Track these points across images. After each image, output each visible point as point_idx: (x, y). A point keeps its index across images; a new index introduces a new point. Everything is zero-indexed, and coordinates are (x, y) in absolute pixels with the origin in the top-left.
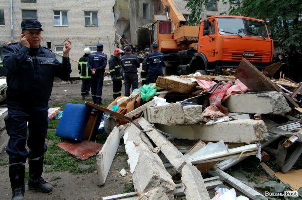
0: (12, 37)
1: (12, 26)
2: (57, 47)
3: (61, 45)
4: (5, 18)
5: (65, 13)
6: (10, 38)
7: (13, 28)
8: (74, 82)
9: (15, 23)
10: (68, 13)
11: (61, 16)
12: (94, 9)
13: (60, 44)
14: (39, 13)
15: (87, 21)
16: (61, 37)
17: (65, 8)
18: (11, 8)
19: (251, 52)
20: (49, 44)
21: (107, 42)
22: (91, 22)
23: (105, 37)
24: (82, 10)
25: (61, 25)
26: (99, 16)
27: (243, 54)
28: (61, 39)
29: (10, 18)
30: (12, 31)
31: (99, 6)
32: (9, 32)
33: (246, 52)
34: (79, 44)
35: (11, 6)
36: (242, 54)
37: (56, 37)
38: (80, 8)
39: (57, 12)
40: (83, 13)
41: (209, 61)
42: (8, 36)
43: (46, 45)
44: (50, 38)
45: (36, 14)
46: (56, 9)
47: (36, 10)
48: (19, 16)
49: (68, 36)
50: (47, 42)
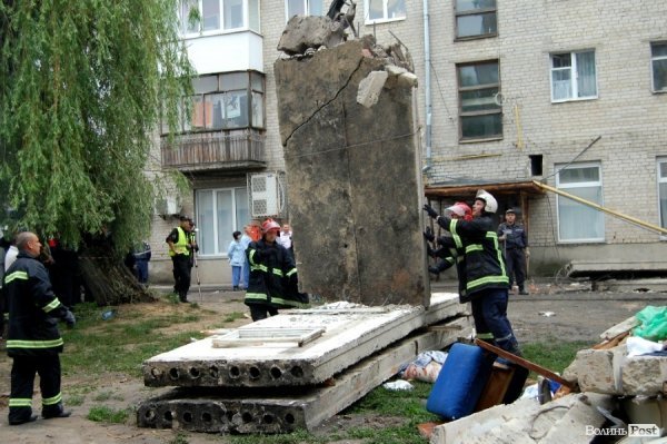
1: (429, 115)
2: (561, 167)
3: (573, 163)
5: (587, 56)
7: (432, 120)
8: (601, 285)
9: (437, 105)
10: (597, 57)
11: (573, 67)
13: (570, 160)
14: (505, 68)
15: (661, 74)
16: (573, 135)
17: (585, 42)
18: (427, 64)
20: (537, 162)
24: (643, 41)
25: (575, 98)
28: (574, 143)
30: (430, 131)
34: (634, 156)
35: (427, 58)
37: (559, 136)
38: (634, 35)
39: (561, 59)
40: (647, 49)
43: (526, 164)
44: (538, 141)
45: (497, 70)
46: (557, 48)
47: (495, 62)
48: (449, 85)
49: (595, 132)
50: (531, 157)
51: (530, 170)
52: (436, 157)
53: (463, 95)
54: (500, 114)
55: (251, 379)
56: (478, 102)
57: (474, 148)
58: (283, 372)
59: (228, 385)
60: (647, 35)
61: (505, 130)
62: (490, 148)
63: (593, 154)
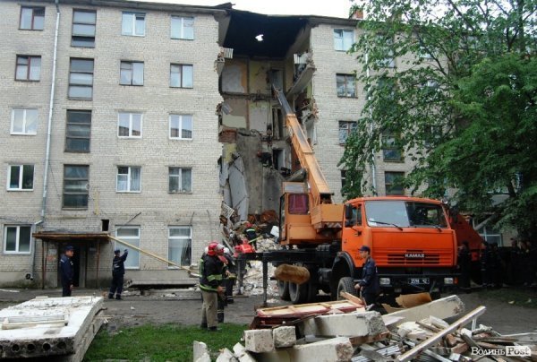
0: (43, 211)
1: (45, 192)
2: (118, 227)
3: (126, 225)
4: (35, 178)
5: (136, 170)
6: (40, 211)
7: (47, 194)
8: (146, 292)
9: (51, 186)
10: (142, 171)
11: (129, 175)
12: (187, 164)
13: (125, 223)
14: (92, 170)
15: (173, 184)
16: (127, 211)
17: (136, 162)
18: (47, 162)
19: (420, 251)
20: (106, 224)
21: (207, 220)
22: (180, 186)
23: (203, 211)
24: (165, 166)
25: (129, 191)
26: (194, 176)
27: (407, 256)
28: (127, 215)
29: (43, 177)
30: (45, 201)
31: (194, 159)
32: (40, 200)
33: (409, 251)
34: (157, 224)
35: (47, 158)
36: (404, 255)
37: (119, 210)
38: (161, 162)
39: (123, 169)
40: (167, 171)
41: (357, 265)
42: (37, 208)
43: (99, 224)
44: (107, 212)
45: (87, 172)
46: (121, 163)
47: (87, 166)
48: (59, 175)
49: (139, 210)
50: (103, 220)
51: (101, 228)
52: (47, 216)
53: (66, 182)
54: (87, 195)
55: (27, 352)
56: (74, 187)
57: (70, 213)
58: (52, 346)
59: (10, 357)
60: (167, 163)
61: (89, 204)
62: (80, 213)
63: (136, 222)
